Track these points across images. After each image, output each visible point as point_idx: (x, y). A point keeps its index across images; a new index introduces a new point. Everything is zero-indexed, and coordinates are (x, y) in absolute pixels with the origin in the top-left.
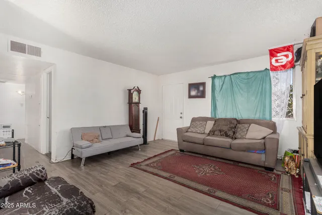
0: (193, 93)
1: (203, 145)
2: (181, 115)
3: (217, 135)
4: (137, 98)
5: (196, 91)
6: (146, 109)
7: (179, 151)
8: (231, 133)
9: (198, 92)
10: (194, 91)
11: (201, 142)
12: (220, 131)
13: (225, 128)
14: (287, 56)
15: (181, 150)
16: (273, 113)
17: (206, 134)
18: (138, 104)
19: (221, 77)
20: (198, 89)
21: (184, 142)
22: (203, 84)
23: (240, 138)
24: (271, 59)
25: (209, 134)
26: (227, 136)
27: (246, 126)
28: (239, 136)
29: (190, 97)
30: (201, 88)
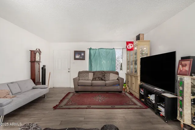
0: (77, 57)
1: (91, 87)
2: (69, 70)
3: (97, 80)
4: (39, 58)
5: (79, 56)
6: (44, 66)
7: (75, 93)
8: (103, 78)
9: (80, 57)
10: (78, 55)
11: (90, 85)
12: (99, 78)
13: (101, 76)
14: (132, 45)
15: (76, 92)
16: (116, 68)
17: (90, 80)
18: (39, 62)
19: (94, 49)
20: (81, 55)
21: (79, 87)
22: (84, 52)
23: (108, 80)
24: (127, 46)
25: (93, 80)
26: (102, 80)
27: (109, 74)
28: (107, 79)
29: (75, 59)
30: (83, 54)
